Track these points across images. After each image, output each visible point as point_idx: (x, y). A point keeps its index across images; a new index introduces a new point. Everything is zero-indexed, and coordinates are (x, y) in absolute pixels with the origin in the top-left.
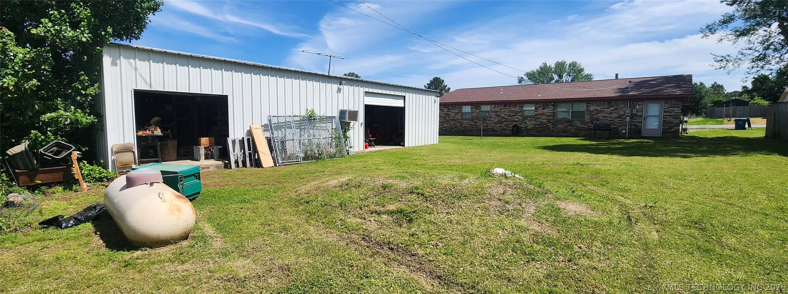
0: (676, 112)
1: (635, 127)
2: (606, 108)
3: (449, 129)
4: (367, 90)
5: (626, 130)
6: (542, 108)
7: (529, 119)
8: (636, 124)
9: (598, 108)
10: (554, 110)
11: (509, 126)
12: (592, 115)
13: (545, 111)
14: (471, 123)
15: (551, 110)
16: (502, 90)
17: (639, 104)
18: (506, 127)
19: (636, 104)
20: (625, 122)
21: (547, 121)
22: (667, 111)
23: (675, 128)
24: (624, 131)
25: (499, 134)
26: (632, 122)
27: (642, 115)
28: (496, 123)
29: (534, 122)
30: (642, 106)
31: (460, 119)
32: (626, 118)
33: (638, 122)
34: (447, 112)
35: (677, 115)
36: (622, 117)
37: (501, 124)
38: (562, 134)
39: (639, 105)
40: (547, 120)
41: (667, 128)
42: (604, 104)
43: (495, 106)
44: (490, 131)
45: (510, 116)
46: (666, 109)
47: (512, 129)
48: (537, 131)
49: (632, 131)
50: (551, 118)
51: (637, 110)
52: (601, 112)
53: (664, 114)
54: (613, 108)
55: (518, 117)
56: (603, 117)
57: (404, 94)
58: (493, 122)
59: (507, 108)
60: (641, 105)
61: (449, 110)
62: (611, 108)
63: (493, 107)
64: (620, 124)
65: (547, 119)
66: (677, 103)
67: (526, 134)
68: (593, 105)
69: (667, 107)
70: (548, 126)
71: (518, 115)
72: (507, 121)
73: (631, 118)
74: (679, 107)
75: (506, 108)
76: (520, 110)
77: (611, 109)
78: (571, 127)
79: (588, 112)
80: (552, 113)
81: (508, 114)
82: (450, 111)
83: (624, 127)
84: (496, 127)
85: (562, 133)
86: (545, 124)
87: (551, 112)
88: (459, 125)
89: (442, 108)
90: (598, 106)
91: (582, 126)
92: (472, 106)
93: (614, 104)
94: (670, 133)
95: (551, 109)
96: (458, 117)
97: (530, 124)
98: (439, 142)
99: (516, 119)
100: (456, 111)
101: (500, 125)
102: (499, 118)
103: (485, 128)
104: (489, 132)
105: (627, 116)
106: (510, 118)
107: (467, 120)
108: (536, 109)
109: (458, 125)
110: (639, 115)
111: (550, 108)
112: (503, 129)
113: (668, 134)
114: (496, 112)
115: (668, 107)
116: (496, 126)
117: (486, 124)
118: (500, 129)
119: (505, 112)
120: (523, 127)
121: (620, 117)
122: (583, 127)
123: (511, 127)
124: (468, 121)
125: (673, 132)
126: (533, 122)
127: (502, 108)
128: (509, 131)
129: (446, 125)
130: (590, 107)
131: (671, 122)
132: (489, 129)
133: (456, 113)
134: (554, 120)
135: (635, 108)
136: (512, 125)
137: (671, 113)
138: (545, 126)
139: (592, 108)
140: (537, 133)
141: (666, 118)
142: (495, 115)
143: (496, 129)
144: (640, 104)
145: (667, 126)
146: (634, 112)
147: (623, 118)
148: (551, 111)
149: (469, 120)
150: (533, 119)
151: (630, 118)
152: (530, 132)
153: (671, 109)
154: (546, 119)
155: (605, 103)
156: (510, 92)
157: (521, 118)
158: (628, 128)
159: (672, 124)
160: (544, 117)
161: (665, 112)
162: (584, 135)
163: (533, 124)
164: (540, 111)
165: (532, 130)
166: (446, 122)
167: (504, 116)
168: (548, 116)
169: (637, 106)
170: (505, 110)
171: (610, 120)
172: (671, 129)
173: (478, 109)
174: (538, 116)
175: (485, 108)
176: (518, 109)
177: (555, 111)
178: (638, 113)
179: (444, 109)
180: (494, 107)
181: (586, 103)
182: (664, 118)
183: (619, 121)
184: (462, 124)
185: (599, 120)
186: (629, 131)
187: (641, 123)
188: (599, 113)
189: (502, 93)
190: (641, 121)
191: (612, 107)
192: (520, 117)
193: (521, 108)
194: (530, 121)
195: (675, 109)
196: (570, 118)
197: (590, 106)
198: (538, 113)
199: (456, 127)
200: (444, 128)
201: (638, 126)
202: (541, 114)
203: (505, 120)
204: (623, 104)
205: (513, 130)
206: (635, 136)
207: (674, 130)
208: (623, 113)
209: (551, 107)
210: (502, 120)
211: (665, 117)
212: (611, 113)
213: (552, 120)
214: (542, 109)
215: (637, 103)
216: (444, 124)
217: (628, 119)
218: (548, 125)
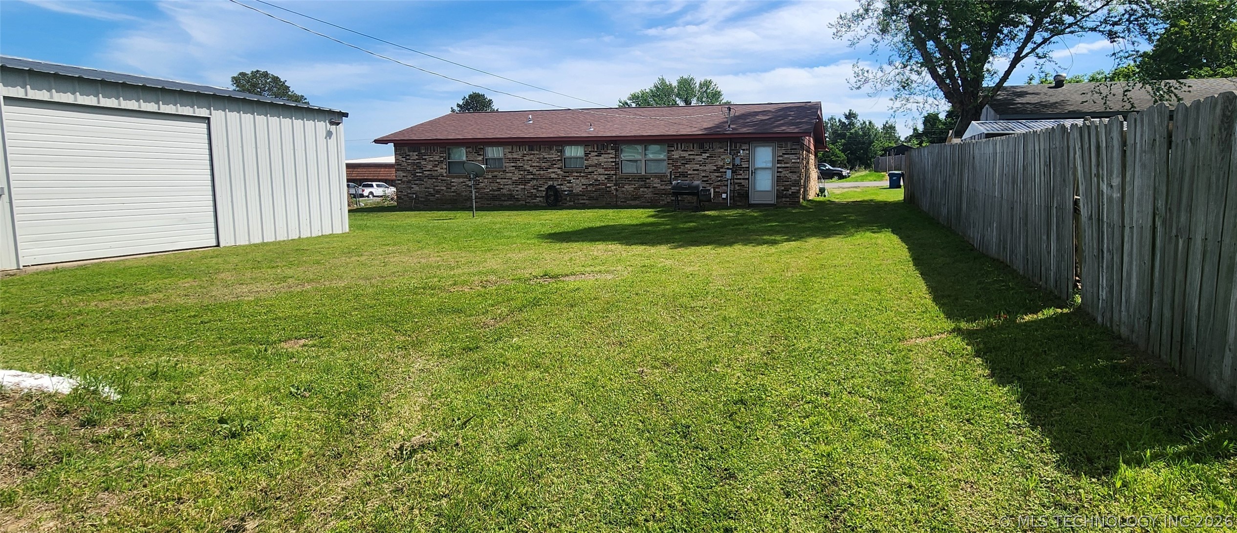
0: (793, 163)
1: (739, 188)
2: (697, 155)
3: (423, 196)
4: (17, 92)
5: (726, 193)
6: (596, 154)
7: (576, 174)
8: (741, 183)
9: (685, 154)
10: (616, 158)
11: (540, 189)
12: (677, 167)
13: (602, 159)
14: (467, 183)
15: (611, 158)
16: (530, 117)
17: (743, 148)
18: (535, 191)
19: (739, 148)
20: (726, 179)
21: (605, 179)
22: (781, 160)
23: (792, 188)
24: (724, 196)
25: (522, 205)
26: (736, 179)
27: (749, 167)
28: (515, 183)
29: (584, 181)
30: (748, 152)
31: (445, 175)
32: (726, 172)
33: (743, 179)
34: (417, 161)
35: (795, 167)
36: (721, 170)
37: (525, 185)
38: (633, 203)
39: (744, 150)
40: (606, 177)
41: (783, 188)
42: (693, 148)
43: (512, 149)
44: (506, 198)
45: (541, 168)
46: (780, 156)
47: (546, 194)
48: (590, 198)
49: (736, 195)
50: (613, 172)
51: (741, 159)
52: (689, 161)
53: (779, 165)
54: (707, 155)
55: (556, 170)
56: (693, 170)
57: (203, 112)
58: (510, 182)
59: (536, 152)
60: (747, 150)
61: (420, 156)
62: (703, 154)
63: (508, 150)
64: (719, 183)
65: (606, 174)
66: (794, 147)
67: (572, 203)
68: (677, 148)
69: (781, 154)
70: (608, 187)
71: (555, 166)
72: (537, 179)
73: (734, 173)
74: (796, 154)
75: (533, 152)
76: (559, 156)
77: (705, 155)
78: (646, 189)
79: (671, 162)
80: (614, 164)
81: (538, 164)
82: (424, 157)
83: (724, 187)
84: (517, 191)
85: (632, 200)
86: (603, 184)
87: (611, 162)
88: (444, 188)
89: (407, 151)
90: (685, 151)
91: (663, 187)
92: (467, 148)
93: (708, 148)
94: (787, 197)
95: (611, 156)
96: (442, 170)
97: (577, 185)
98: (350, 226)
99: (553, 176)
100: (437, 158)
101: (523, 187)
102: (522, 173)
103: (496, 193)
104: (505, 201)
105: (728, 169)
106: (542, 172)
107: (459, 178)
108: (586, 154)
109: (442, 188)
110: (744, 168)
111: (609, 154)
112: (529, 195)
113: (784, 199)
114: (515, 160)
115: (783, 154)
116: (517, 189)
117: (496, 184)
118: (524, 195)
119: (531, 161)
120: (565, 191)
121: (717, 170)
122: (663, 190)
123: (544, 191)
124: (461, 180)
125: (790, 195)
126: (582, 181)
127: (525, 153)
128: (541, 199)
129: (416, 188)
130: (673, 153)
131: (787, 179)
132: (504, 195)
133: (437, 163)
134: (618, 177)
135: (739, 154)
136: (546, 187)
137: (787, 163)
138: (603, 189)
139: (676, 155)
140: (590, 202)
141: (781, 172)
142: (513, 166)
143: (517, 195)
144: (745, 148)
145: (783, 186)
146: (737, 161)
147: (722, 172)
148: (612, 160)
149: (464, 178)
150: (582, 174)
151: (732, 172)
152: (579, 199)
153: (786, 156)
154: (604, 174)
155: (695, 145)
156: (546, 121)
157: (562, 173)
158: (730, 190)
159: (788, 181)
160: (601, 171)
161: (779, 162)
162: (666, 203)
163: (582, 185)
164: (594, 159)
165: (581, 195)
166: (417, 182)
167: (531, 169)
168: (606, 169)
169: (741, 151)
170: (532, 156)
171: (703, 177)
172: (788, 191)
173: (481, 155)
174: (590, 170)
175: (494, 153)
176: (554, 155)
177: (617, 160)
178: (742, 163)
179: (411, 153)
180: (510, 150)
181: (667, 145)
182: (777, 172)
183: (717, 177)
184: (449, 186)
185: (687, 177)
186: (732, 195)
187: (747, 181)
188: (687, 164)
189: (531, 122)
190: (747, 177)
191: (706, 153)
192: (559, 172)
193: (559, 154)
194: (577, 178)
195: (792, 157)
196: (643, 173)
197: (673, 151)
198: (590, 162)
199: (438, 192)
200: (414, 194)
201: (744, 185)
202: (596, 166)
203: (532, 176)
204: (721, 148)
205: (547, 197)
206: (740, 204)
207: (792, 192)
208: (722, 164)
209: (612, 151)
210: (528, 177)
211: (780, 170)
212: (705, 164)
213: (614, 177)
214: (596, 156)
215: (741, 145)
216: (413, 186)
217: (729, 174)
218: (608, 185)
